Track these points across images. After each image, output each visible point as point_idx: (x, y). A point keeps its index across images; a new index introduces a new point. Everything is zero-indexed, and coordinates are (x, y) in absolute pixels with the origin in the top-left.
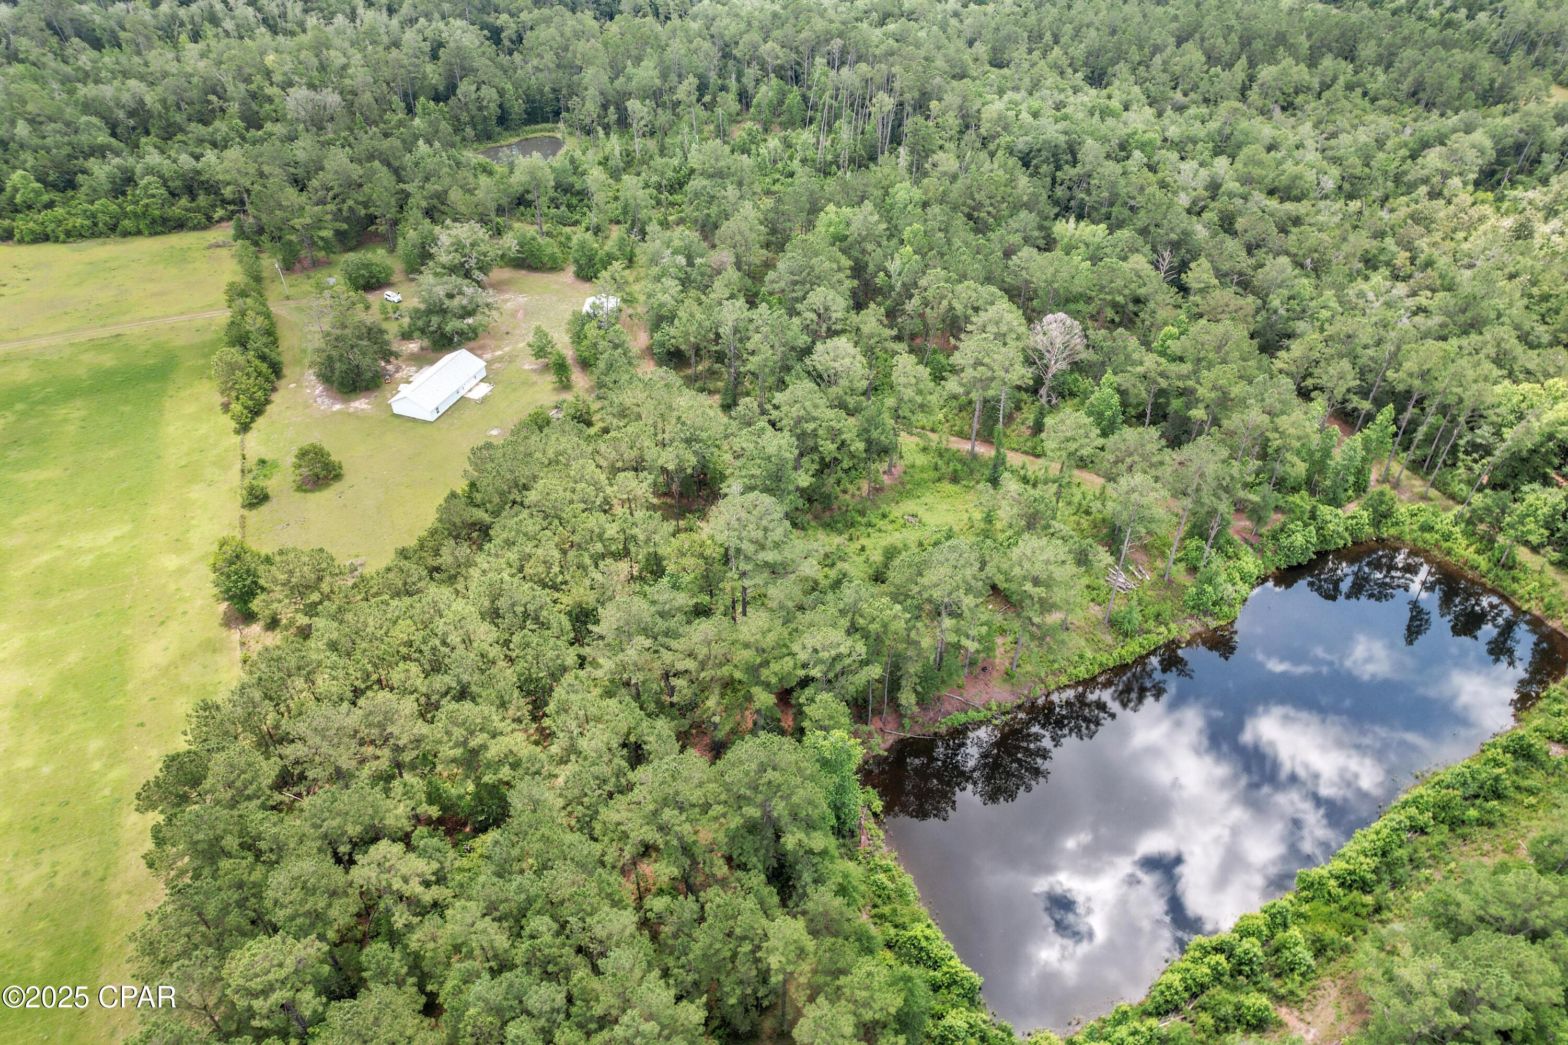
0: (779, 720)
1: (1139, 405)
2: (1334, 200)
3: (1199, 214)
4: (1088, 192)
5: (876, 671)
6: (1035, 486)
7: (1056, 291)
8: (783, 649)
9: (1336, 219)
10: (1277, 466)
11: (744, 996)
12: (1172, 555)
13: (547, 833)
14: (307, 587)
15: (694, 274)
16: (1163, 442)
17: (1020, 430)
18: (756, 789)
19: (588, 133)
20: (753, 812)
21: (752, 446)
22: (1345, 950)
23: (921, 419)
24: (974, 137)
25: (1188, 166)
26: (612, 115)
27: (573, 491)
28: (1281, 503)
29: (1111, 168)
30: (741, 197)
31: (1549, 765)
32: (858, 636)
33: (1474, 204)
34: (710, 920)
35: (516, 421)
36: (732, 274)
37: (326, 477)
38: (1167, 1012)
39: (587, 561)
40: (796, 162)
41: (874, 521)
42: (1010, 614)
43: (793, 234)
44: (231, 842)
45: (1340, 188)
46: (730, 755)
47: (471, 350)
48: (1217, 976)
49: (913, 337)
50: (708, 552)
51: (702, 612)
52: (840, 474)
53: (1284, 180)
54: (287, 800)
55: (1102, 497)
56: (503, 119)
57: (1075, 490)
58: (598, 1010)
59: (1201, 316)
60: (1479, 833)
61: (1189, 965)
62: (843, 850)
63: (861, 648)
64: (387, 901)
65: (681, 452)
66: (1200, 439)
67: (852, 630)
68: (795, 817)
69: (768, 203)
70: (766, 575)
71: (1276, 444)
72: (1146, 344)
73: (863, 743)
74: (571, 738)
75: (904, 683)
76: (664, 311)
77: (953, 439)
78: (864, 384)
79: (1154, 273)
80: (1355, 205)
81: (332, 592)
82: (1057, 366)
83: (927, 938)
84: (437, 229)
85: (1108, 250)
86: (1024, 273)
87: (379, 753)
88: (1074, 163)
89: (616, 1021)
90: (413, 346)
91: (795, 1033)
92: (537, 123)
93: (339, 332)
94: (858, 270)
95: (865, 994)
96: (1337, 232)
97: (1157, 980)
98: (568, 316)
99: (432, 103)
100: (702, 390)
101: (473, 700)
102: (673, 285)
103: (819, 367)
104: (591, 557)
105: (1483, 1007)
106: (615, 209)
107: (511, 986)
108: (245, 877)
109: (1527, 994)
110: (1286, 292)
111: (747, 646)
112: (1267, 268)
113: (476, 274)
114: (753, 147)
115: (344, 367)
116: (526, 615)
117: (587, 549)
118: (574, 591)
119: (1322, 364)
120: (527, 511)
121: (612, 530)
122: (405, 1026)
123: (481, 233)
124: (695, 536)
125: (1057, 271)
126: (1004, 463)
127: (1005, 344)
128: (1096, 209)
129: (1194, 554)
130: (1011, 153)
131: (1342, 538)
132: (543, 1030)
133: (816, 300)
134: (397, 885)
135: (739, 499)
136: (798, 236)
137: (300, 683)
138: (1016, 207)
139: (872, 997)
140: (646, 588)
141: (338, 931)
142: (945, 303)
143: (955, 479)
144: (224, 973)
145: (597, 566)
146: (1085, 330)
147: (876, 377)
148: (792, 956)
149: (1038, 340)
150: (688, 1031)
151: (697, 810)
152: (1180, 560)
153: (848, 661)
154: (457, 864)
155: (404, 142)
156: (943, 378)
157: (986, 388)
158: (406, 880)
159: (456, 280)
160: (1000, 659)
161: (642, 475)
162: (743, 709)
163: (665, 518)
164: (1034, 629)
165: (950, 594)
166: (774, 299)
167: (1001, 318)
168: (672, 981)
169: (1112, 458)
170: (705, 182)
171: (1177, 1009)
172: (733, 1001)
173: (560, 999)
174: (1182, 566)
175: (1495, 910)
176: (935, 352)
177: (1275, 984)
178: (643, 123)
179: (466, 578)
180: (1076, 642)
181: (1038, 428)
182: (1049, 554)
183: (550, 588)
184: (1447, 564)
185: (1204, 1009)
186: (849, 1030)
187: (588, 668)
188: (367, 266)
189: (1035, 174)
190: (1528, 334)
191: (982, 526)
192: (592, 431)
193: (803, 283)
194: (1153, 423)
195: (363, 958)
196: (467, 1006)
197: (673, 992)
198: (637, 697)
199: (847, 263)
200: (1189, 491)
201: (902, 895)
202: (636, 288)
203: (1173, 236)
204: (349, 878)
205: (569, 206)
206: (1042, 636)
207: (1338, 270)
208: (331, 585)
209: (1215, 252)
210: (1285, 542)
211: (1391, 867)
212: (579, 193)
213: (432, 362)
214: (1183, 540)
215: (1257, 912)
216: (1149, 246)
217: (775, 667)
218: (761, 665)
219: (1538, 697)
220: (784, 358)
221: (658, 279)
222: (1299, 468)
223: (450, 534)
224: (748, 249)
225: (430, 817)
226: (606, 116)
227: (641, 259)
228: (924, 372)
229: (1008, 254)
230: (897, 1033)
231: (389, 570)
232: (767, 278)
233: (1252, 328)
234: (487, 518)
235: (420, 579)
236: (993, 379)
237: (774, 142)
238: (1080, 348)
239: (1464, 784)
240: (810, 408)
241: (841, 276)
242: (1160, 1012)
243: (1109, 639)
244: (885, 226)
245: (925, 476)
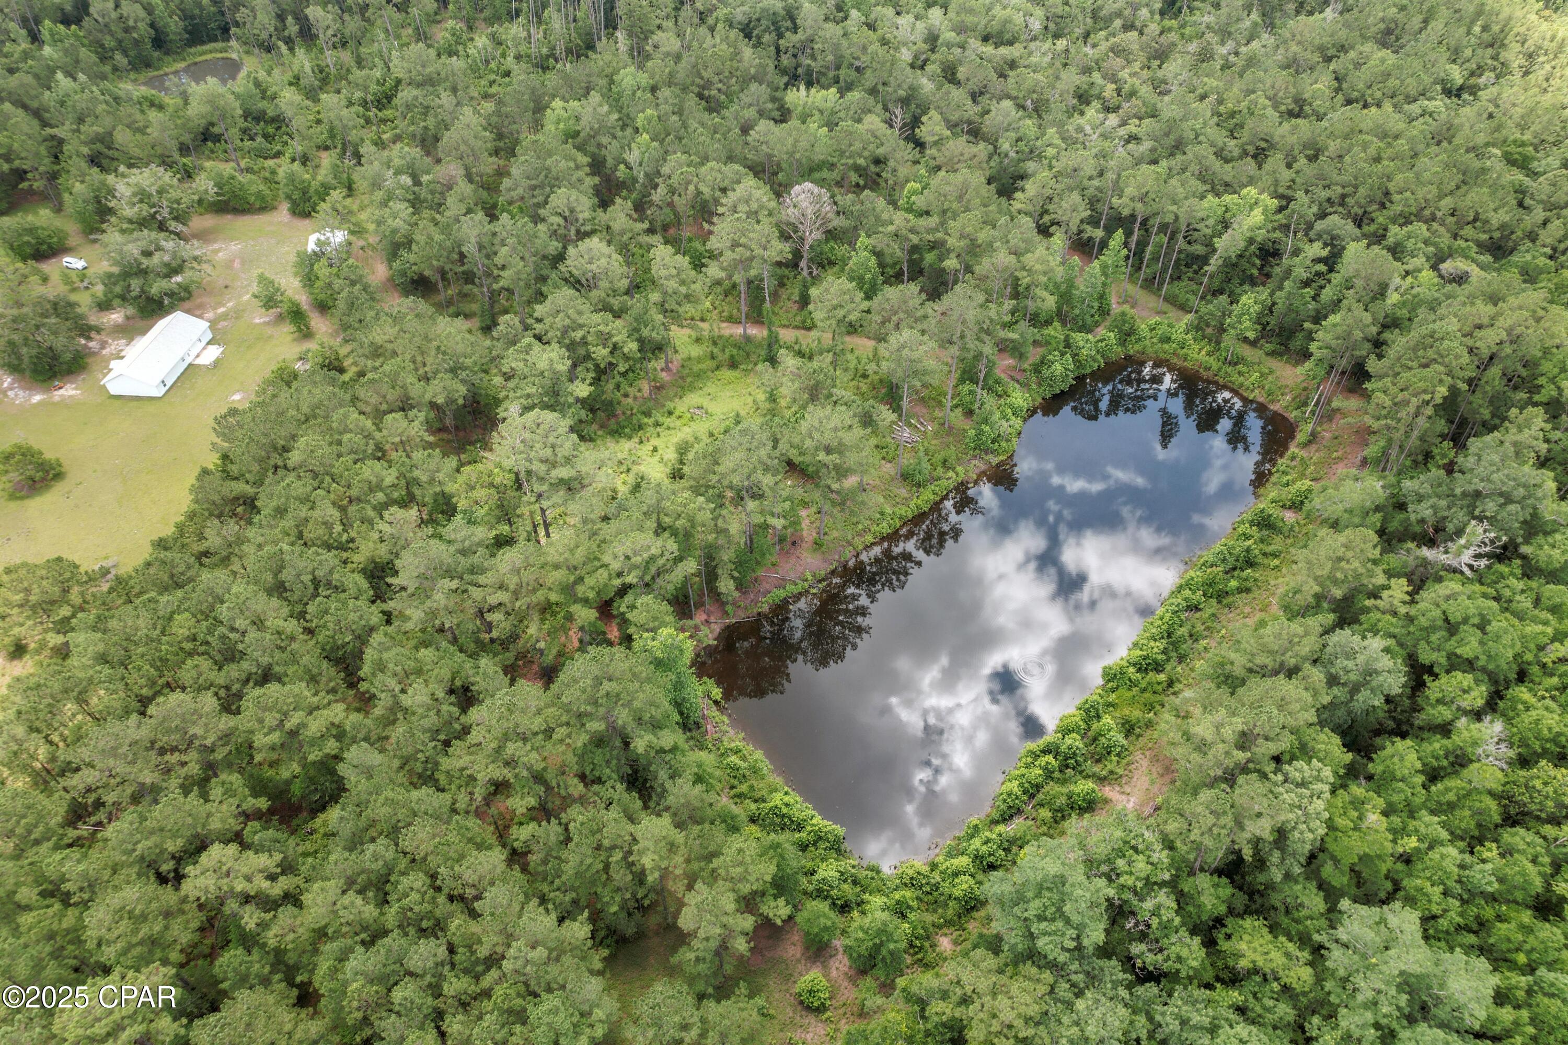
0: (604, 633)
1: (895, 264)
2: (1043, 41)
3: (922, 68)
4: (813, 57)
5: (691, 566)
6: (811, 358)
7: (799, 161)
8: (594, 561)
9: (1047, 59)
10: (1029, 302)
11: (625, 901)
12: (948, 403)
13: (390, 794)
14: (53, 602)
15: (424, 194)
16: (924, 296)
17: (787, 305)
18: (595, 703)
19: (269, 50)
20: (596, 726)
21: (521, 364)
22: (1149, 725)
23: (688, 309)
24: (690, 13)
25: (905, 21)
26: (292, 28)
27: (340, 443)
28: (1038, 337)
29: (831, 30)
30: (458, 104)
31: (1285, 529)
32: (666, 534)
33: (1162, 33)
34: (576, 839)
35: (259, 379)
36: (464, 188)
37: (43, 479)
38: (1011, 817)
39: (371, 513)
40: (510, 60)
41: (661, 420)
42: (809, 486)
43: (522, 137)
44: (26, 894)
45: (1046, 28)
46: (562, 677)
47: (188, 312)
48: (1049, 774)
49: (665, 228)
50: (497, 480)
51: (503, 542)
52: (618, 378)
53: (995, 26)
54: (85, 834)
55: (876, 358)
56: (160, 41)
57: (849, 356)
58: (483, 952)
59: (939, 168)
60: (1240, 600)
61: (1023, 771)
62: (692, 743)
63: (672, 546)
64: (232, 906)
65: (448, 383)
66: (957, 288)
67: (660, 529)
68: (639, 721)
69: (488, 107)
70: (562, 493)
71: (1026, 280)
72: (893, 203)
73: (691, 637)
74: (394, 696)
75: (720, 571)
76: (398, 238)
77: (724, 325)
78: (625, 283)
79: (889, 132)
80: (1062, 44)
81: (85, 602)
82: (813, 236)
83: (787, 805)
84: (111, 179)
85: (842, 114)
86: (764, 147)
87: (184, 758)
88: (795, 29)
89: (503, 957)
90: (116, 317)
91: (681, 923)
92: (203, 43)
93: (15, 312)
94: (597, 166)
95: (739, 870)
96: (1050, 71)
97: (998, 791)
98: (293, 258)
99: (62, 27)
100: (457, 315)
101: (279, 680)
102: (402, 208)
103: (575, 272)
104: (374, 508)
105: (1260, 741)
106: (320, 134)
107: (389, 951)
108: (55, 926)
109: (1290, 722)
110: (1013, 135)
111: (557, 567)
112: (993, 114)
113: (173, 225)
114: (460, 48)
115: (34, 352)
116: (316, 582)
117: (368, 502)
118: (362, 547)
119: (1056, 199)
120: (293, 474)
121: (390, 477)
122: (282, 1024)
123: (167, 177)
124: (479, 467)
125: (796, 141)
126: (777, 341)
127: (758, 222)
128: (824, 74)
129: (968, 399)
130: (731, 26)
131: (1094, 360)
132: (430, 985)
133: (559, 202)
134: (240, 886)
135: (519, 421)
136: (527, 138)
137: (70, 707)
138: (745, 82)
139: (746, 871)
140: (440, 529)
141: (181, 951)
142: (691, 188)
143: (733, 365)
144: (55, 1029)
145: (382, 518)
146: (832, 197)
147: (635, 274)
148: (664, 852)
149: (791, 214)
150: (577, 947)
151: (541, 737)
152: (956, 406)
153: (661, 562)
154: (300, 849)
155: (37, 77)
156: (703, 265)
157: (747, 269)
158: (248, 879)
159: (148, 236)
160: (808, 531)
161: (411, 414)
162: (565, 630)
163: (445, 454)
164: (834, 496)
165: (748, 477)
166: (514, 209)
167: (750, 195)
168: (550, 906)
169: (878, 319)
170: (415, 92)
171: (1019, 812)
172: (614, 909)
173: (442, 952)
174: (958, 412)
175: (1261, 659)
176: (690, 240)
177: (1097, 769)
178: (330, 32)
179: (241, 558)
180: (876, 499)
181: (804, 301)
182: (835, 421)
183: (337, 548)
184: (1186, 369)
185: (1042, 805)
186: (731, 907)
187: (396, 623)
188: (31, 231)
189: (758, 44)
190: (1222, 149)
191: (768, 406)
192: (346, 377)
193: (541, 186)
194: (911, 279)
195: (216, 970)
196: (345, 984)
197: (554, 916)
198: (454, 641)
199: (584, 160)
200: (955, 339)
201: (755, 771)
202: (363, 216)
203: (902, 93)
204: (183, 893)
205: (266, 136)
206: (843, 501)
207: (1057, 111)
208: (82, 594)
209: (942, 104)
210: (1046, 373)
211: (1175, 645)
212: (273, 120)
213: (144, 332)
214: (956, 387)
215: (1072, 711)
216: (880, 106)
217: (590, 581)
218: (575, 583)
219: (1270, 473)
220: (537, 268)
221: (384, 204)
222: (1050, 302)
223: (211, 515)
224: (477, 158)
225: (259, 810)
226: (285, 28)
227: (361, 185)
228: (684, 261)
229: (745, 130)
230: (775, 897)
231: (148, 564)
232: (502, 187)
233: (988, 174)
234: (249, 490)
235: (189, 567)
236: (752, 258)
237: (481, 41)
238: (831, 215)
239: (1224, 560)
240: (574, 316)
241: (581, 174)
242: (1005, 818)
243: (904, 493)
244: (616, 116)
245: (703, 366)
